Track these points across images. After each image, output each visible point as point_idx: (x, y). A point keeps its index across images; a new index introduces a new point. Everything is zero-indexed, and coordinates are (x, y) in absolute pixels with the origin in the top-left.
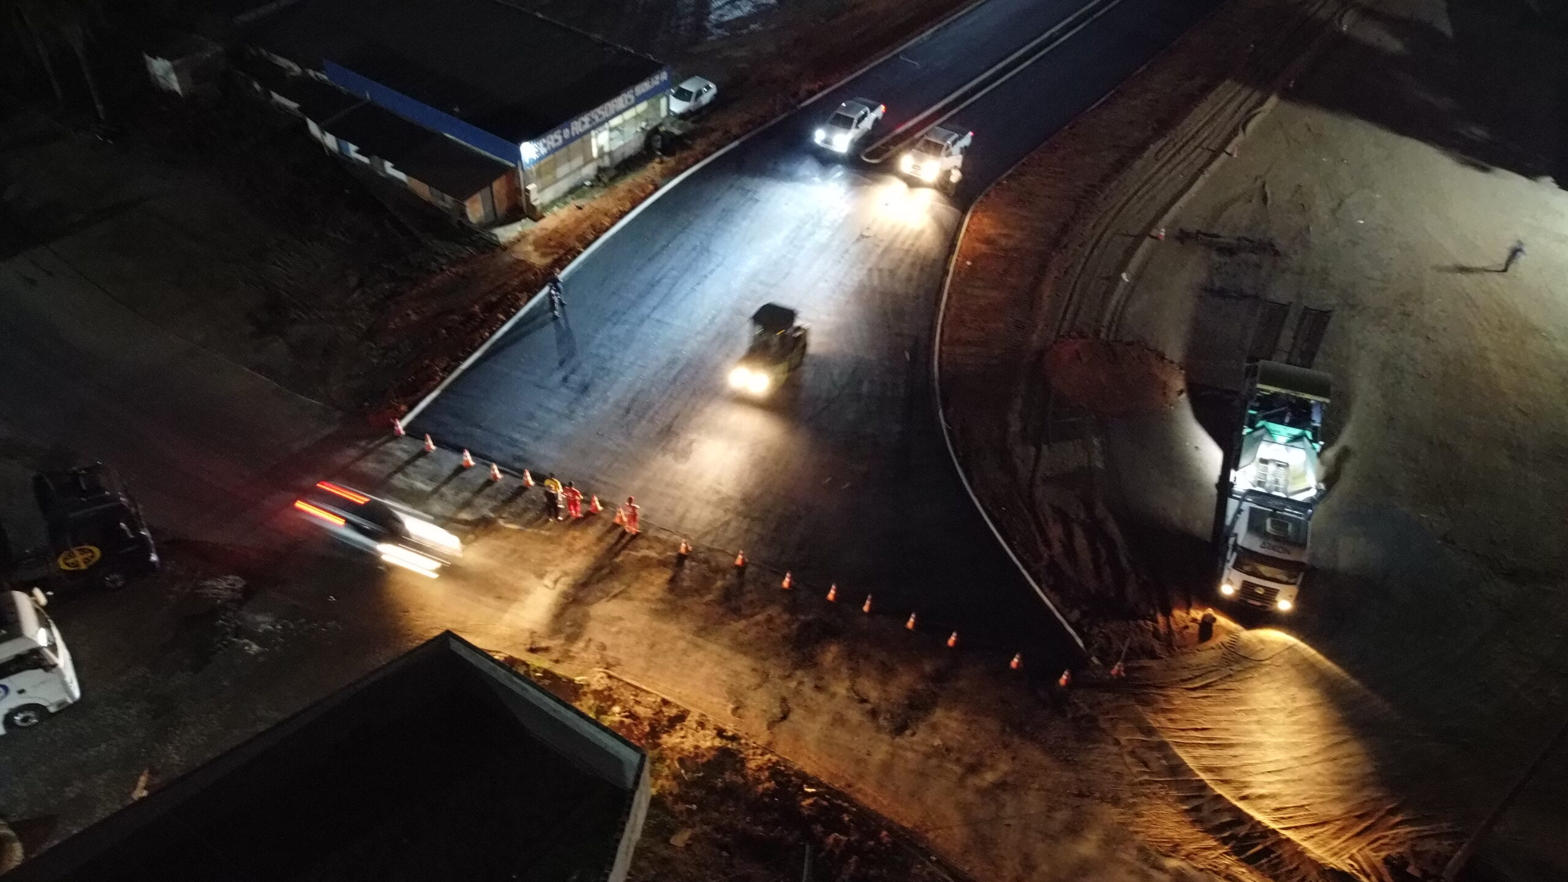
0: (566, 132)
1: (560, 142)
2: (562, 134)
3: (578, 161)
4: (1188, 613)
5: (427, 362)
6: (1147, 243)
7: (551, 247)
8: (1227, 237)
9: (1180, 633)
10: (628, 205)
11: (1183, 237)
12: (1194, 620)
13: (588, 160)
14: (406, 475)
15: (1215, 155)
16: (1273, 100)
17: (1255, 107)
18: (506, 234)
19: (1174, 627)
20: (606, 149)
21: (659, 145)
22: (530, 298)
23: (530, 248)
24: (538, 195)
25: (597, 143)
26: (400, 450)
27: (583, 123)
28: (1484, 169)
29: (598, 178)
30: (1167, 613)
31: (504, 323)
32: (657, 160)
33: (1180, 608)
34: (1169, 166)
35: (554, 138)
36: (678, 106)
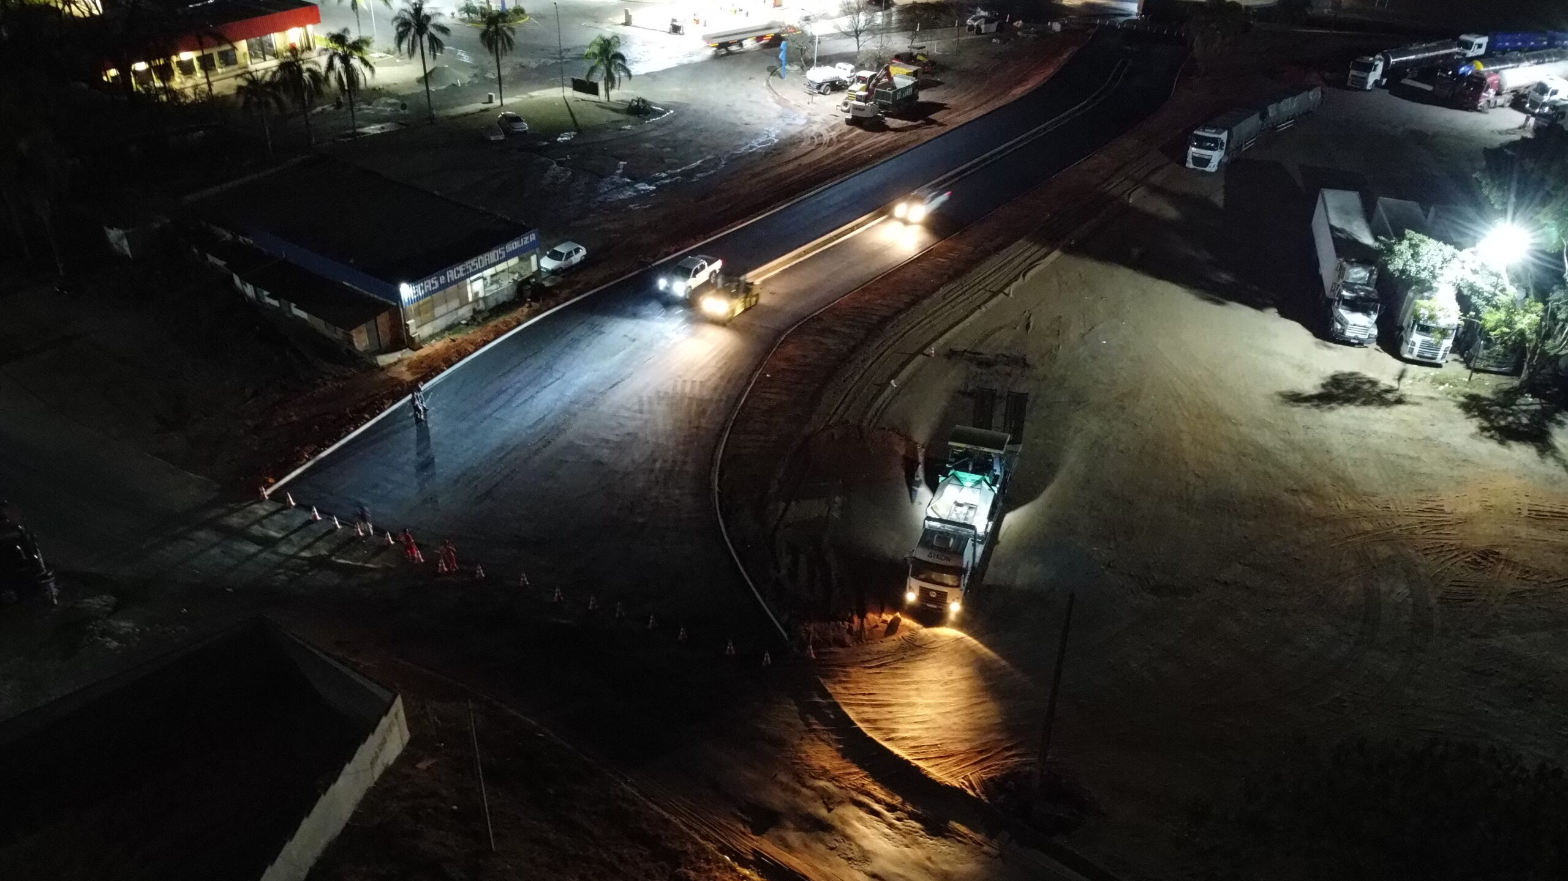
0: (442, 279)
1: (437, 286)
2: (438, 280)
3: (455, 303)
4: (880, 617)
5: (298, 448)
6: (920, 358)
7: (422, 368)
8: (987, 352)
9: (870, 630)
10: (492, 336)
11: (951, 354)
12: (885, 622)
13: (464, 302)
14: (263, 526)
15: (994, 294)
16: (1056, 254)
17: (1039, 260)
18: (384, 360)
19: (866, 625)
20: (481, 295)
21: (529, 293)
22: (394, 403)
23: (404, 369)
24: (415, 328)
25: (472, 291)
26: (261, 510)
27: (458, 272)
28: (1219, 303)
29: (473, 318)
30: (862, 616)
31: (368, 420)
32: (527, 305)
33: (873, 613)
34: (953, 304)
35: (431, 283)
36: (548, 264)
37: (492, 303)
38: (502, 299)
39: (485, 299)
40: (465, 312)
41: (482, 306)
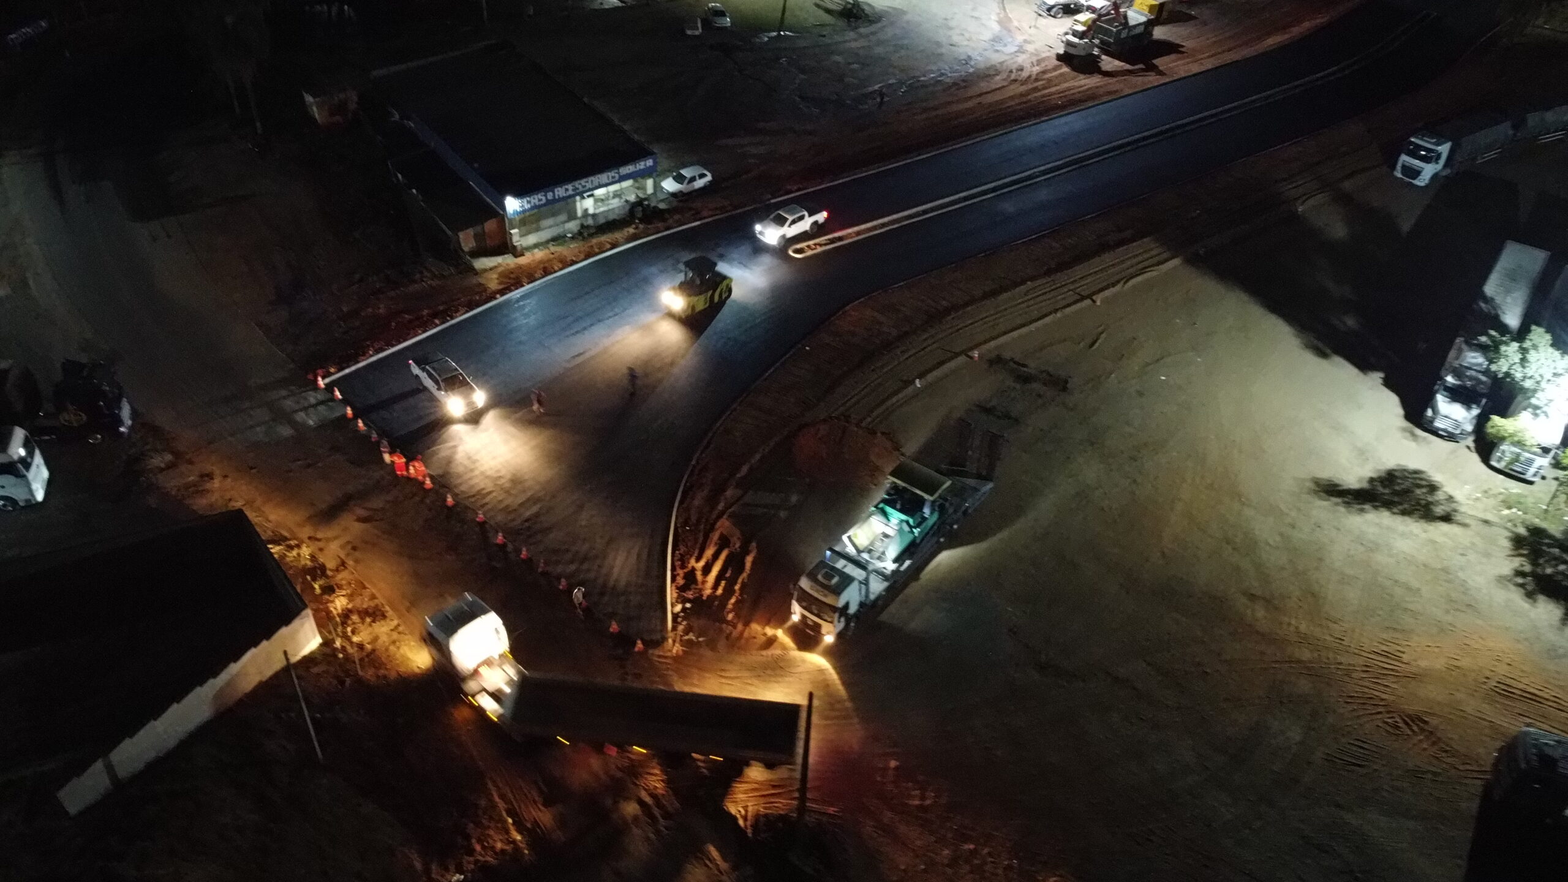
0: (550, 196)
1: (544, 200)
2: (546, 196)
3: (563, 217)
8: (1033, 366)
11: (996, 361)
12: (765, 634)
13: (572, 216)
15: (1083, 298)
16: (1176, 262)
17: (1153, 266)
18: (483, 263)
19: (746, 634)
20: (591, 211)
21: (639, 215)
24: (517, 237)
25: (581, 207)
27: (567, 190)
29: (580, 233)
36: (669, 185)
37: (602, 221)
38: (611, 217)
39: (594, 216)
40: (573, 226)
41: (590, 222)
